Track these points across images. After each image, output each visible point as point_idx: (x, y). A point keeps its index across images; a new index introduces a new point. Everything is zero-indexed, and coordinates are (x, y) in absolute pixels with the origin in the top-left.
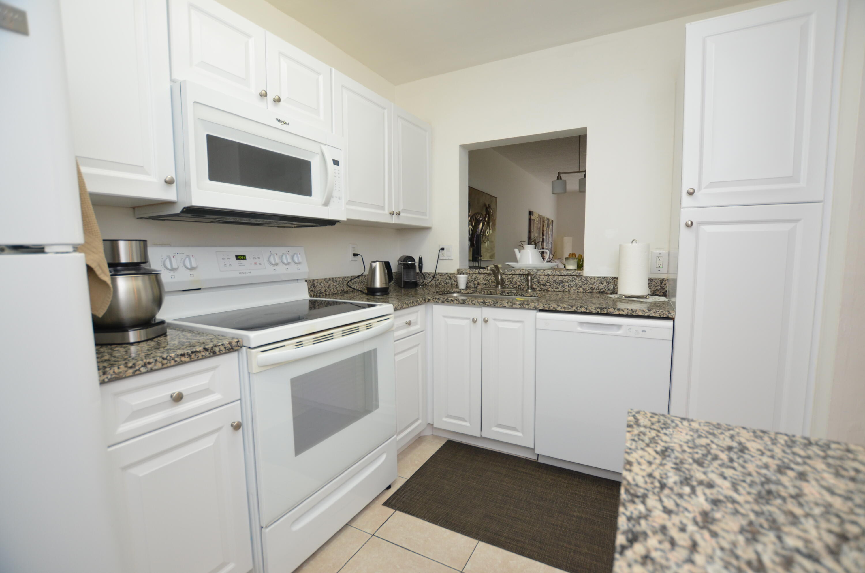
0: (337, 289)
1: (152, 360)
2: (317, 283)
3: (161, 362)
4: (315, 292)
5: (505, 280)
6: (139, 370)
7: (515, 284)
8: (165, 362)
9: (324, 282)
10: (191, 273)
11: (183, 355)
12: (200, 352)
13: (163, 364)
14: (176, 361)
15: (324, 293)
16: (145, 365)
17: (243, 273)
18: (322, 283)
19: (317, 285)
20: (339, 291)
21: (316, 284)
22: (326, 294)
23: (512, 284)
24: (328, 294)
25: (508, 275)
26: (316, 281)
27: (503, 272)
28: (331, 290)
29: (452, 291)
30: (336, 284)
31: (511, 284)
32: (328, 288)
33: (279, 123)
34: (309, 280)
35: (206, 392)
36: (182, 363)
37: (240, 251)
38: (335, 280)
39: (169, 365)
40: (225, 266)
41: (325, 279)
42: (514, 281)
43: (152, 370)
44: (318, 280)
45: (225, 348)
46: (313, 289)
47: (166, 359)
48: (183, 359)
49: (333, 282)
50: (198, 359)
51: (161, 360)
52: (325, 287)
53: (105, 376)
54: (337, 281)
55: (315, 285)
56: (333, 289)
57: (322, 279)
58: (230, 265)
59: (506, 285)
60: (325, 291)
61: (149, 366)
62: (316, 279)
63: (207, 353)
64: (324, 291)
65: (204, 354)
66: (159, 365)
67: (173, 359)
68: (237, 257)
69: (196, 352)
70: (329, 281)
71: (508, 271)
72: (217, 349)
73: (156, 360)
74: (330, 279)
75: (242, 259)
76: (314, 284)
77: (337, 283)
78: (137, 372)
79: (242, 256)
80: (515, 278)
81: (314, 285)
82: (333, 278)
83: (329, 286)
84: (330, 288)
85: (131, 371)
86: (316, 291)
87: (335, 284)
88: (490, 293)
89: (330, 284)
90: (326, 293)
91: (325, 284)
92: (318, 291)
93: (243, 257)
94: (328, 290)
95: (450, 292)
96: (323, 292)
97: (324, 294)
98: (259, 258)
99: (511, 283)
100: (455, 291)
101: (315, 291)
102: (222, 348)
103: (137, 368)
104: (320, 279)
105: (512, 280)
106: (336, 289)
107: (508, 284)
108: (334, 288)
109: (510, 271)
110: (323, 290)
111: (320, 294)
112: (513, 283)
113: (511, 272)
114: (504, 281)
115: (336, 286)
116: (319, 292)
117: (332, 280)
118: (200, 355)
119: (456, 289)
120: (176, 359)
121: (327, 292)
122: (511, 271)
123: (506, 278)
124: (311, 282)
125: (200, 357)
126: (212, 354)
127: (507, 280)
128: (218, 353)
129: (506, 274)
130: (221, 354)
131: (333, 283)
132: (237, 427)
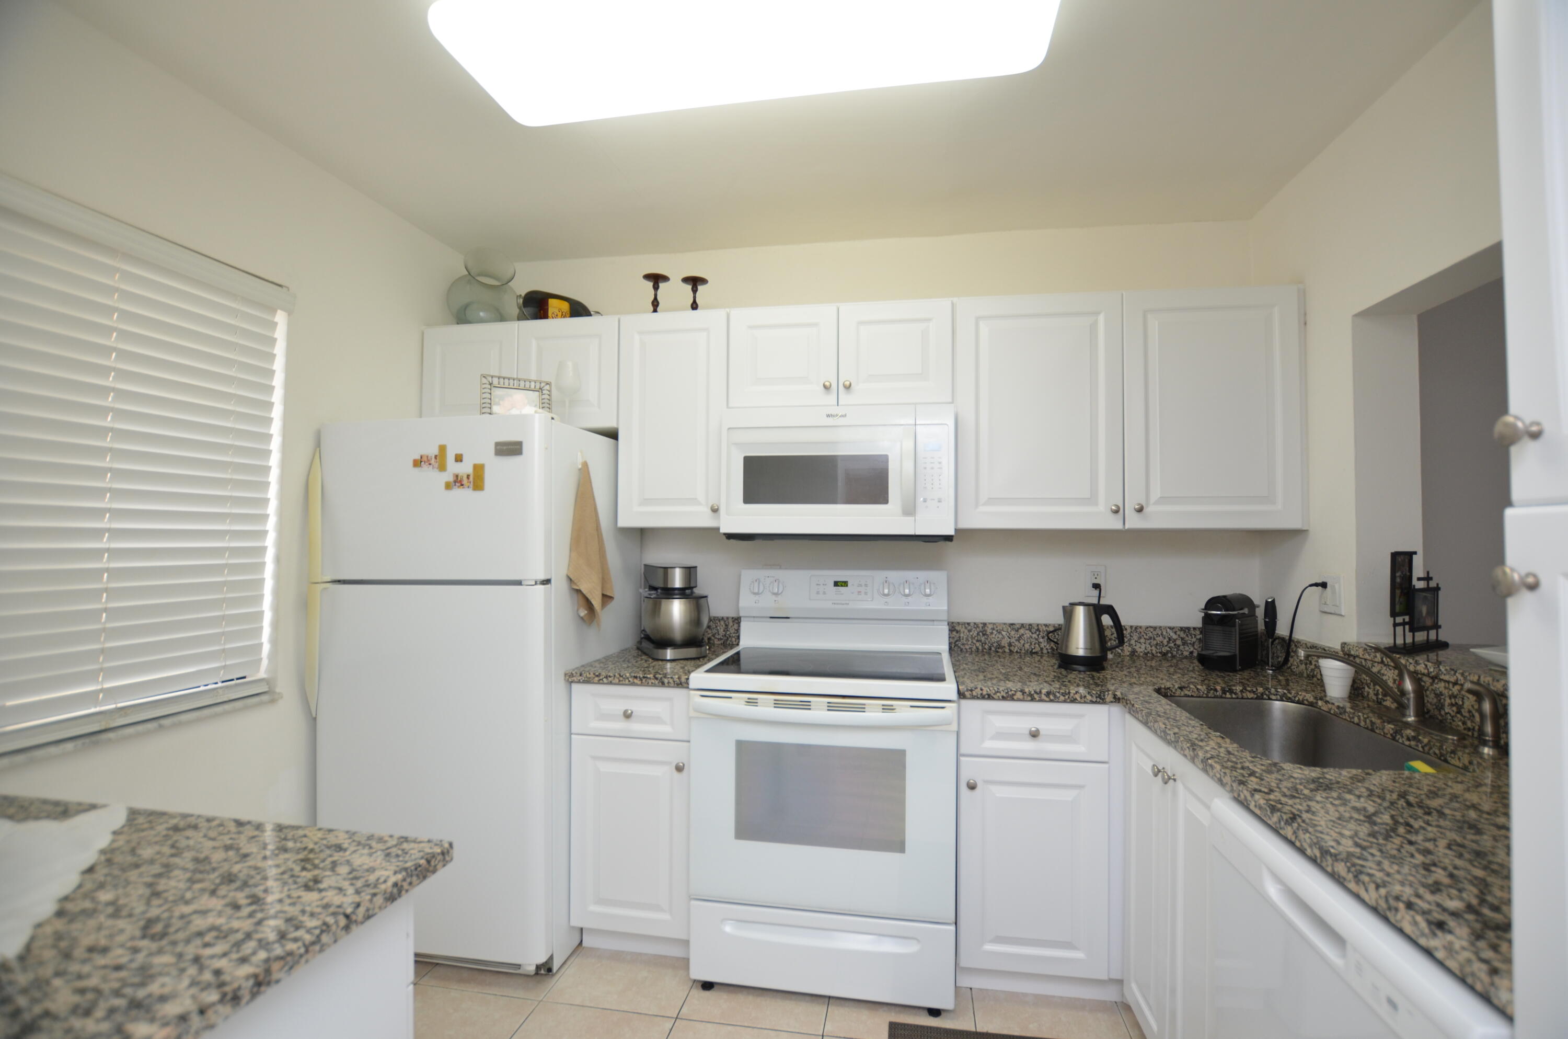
0: (1039, 646)
1: (611, 675)
2: (993, 629)
3: (618, 678)
4: (985, 644)
5: (1444, 700)
6: (602, 680)
7: (1469, 719)
8: (621, 679)
9: (1008, 629)
10: (776, 599)
11: (636, 677)
12: (650, 678)
13: (620, 681)
14: (629, 681)
15: (1008, 648)
16: (606, 677)
17: (838, 604)
18: (1003, 630)
19: (992, 633)
20: (1044, 649)
21: (989, 631)
22: (1010, 651)
23: (1462, 715)
24: (1017, 652)
25: (1451, 685)
26: (990, 626)
27: (1435, 672)
28: (1023, 646)
29: (1295, 697)
30: (1038, 636)
31: (1459, 716)
32: (1018, 640)
33: (831, 419)
34: (975, 624)
35: (657, 720)
36: (633, 684)
37: (841, 575)
38: (1036, 628)
39: (624, 682)
40: (818, 593)
41: (1012, 624)
42: (1465, 706)
43: (611, 683)
44: (994, 624)
45: (674, 682)
46: (983, 639)
47: (622, 676)
48: (636, 681)
49: (1030, 631)
50: (648, 685)
51: (618, 676)
52: (1010, 638)
53: (581, 678)
54: (1040, 631)
55: (988, 633)
56: (1029, 644)
57: (1005, 624)
58: (824, 593)
59: (1446, 714)
60: (1010, 645)
61: (610, 679)
62: (990, 623)
63: (657, 682)
64: (1006, 645)
65: (653, 681)
66: (616, 681)
67: (628, 678)
68: (836, 584)
69: (646, 677)
70: (1020, 628)
71: (1446, 670)
72: (666, 681)
73: (615, 676)
74: (1022, 626)
75: (842, 586)
76: (986, 631)
77: (1039, 634)
78: (601, 681)
79: (843, 582)
80: (1468, 698)
81: (984, 633)
82: (1030, 625)
83: (1020, 637)
84: (1022, 642)
85: (597, 679)
86: (989, 643)
87: (1034, 636)
88: (1371, 726)
89: (1023, 635)
90: (1012, 648)
91: (1010, 634)
92: (994, 643)
93: (845, 584)
94: (1017, 643)
95: (1290, 698)
96: (1004, 647)
97: (1007, 650)
98: (866, 585)
99: (1459, 712)
100: (1303, 700)
101: (987, 642)
102: (671, 681)
103: (601, 678)
104: (1000, 624)
105: (1461, 703)
106: (1037, 645)
107: (1453, 714)
108: (1033, 643)
109: (1453, 672)
110: (1005, 642)
111: (999, 648)
112: (1464, 714)
113: (1455, 677)
114: (1442, 700)
115: (1036, 639)
116: (995, 645)
117: (1030, 627)
118: (650, 682)
119: (1307, 695)
120: (630, 679)
121: (1015, 647)
122: (1455, 674)
123: (1445, 692)
124: (978, 627)
125: (650, 684)
126: (660, 684)
127: (1448, 701)
128: (666, 684)
129: (1445, 681)
130: (669, 687)
131: (1030, 633)
132: (679, 769)
